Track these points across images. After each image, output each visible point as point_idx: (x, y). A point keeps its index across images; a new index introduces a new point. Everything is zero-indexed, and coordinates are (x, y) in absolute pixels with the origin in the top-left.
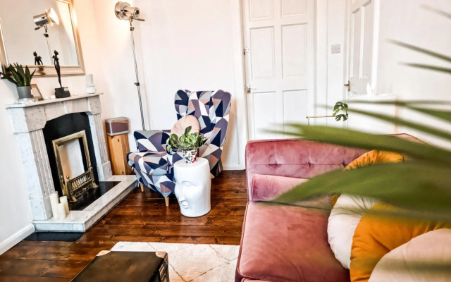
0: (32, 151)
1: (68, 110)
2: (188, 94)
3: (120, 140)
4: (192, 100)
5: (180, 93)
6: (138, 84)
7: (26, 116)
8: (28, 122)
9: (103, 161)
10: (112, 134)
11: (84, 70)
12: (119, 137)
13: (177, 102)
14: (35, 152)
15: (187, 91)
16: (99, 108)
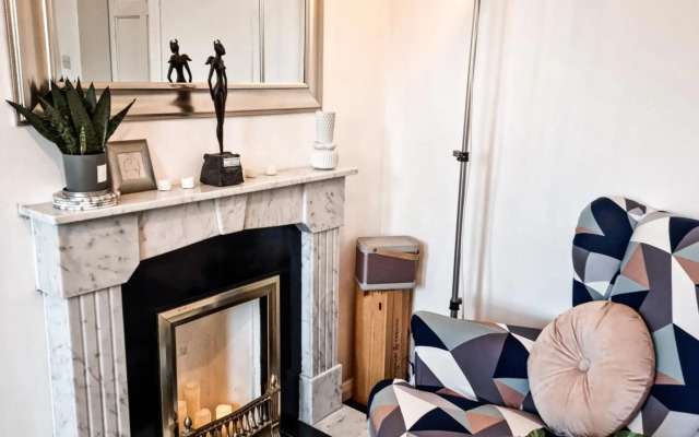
0: (69, 355)
1: (225, 222)
2: (633, 215)
3: (385, 307)
4: (645, 248)
5: (603, 208)
6: (463, 157)
7: (63, 249)
8: (68, 267)
9: (320, 365)
10: (364, 286)
11: (318, 95)
12: (383, 298)
13: (582, 241)
14: (78, 359)
15: (631, 204)
16: (336, 212)
